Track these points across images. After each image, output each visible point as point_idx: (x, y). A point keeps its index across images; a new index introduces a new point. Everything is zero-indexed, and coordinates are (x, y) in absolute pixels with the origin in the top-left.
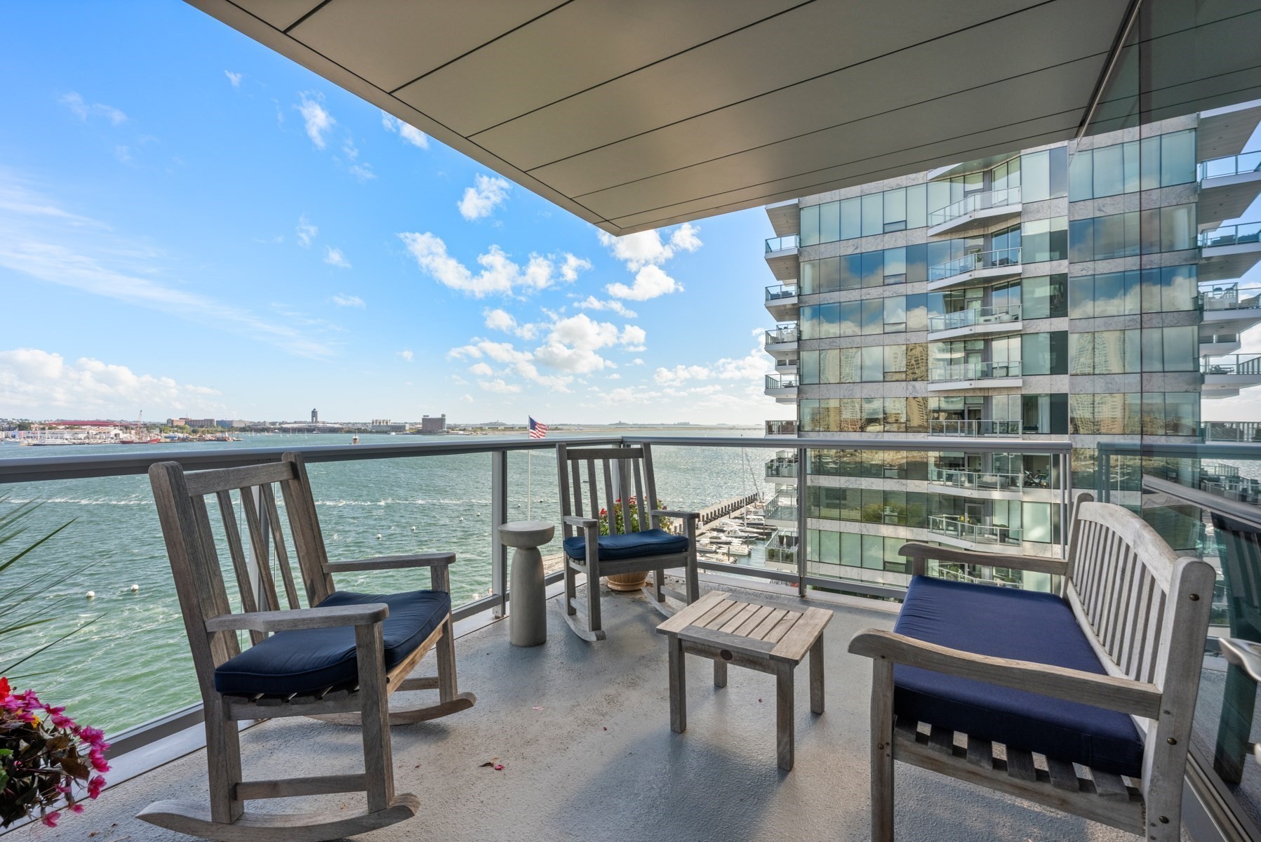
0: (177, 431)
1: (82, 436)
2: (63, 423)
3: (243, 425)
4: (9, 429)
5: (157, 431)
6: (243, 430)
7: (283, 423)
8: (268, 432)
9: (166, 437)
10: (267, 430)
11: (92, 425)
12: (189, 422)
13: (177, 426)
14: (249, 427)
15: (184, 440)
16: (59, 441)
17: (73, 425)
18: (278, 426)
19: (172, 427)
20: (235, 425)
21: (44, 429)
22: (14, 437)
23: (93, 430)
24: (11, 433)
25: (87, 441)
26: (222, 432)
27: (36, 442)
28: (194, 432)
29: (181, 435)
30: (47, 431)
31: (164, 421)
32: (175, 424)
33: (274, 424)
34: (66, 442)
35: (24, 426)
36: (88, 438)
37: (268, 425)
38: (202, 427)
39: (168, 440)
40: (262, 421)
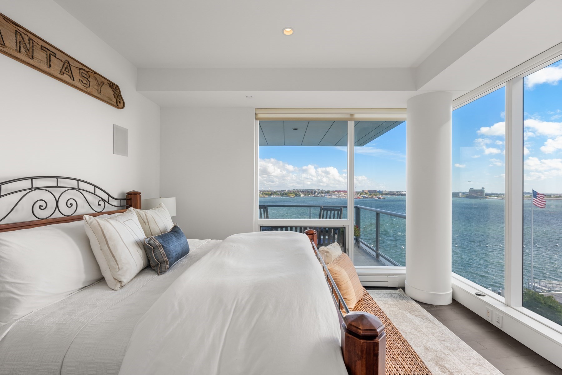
0: (365, 195)
1: (341, 195)
2: (336, 191)
3: (386, 193)
4: (325, 193)
5: (359, 194)
6: (386, 194)
7: (401, 192)
8: (395, 195)
9: (362, 197)
10: (395, 194)
11: (343, 192)
12: (369, 191)
13: (365, 193)
14: (388, 193)
15: (367, 198)
16: (335, 197)
17: (339, 192)
18: (399, 193)
19: (364, 193)
20: (384, 192)
21: (332, 193)
22: (326, 195)
23: (343, 194)
24: (326, 194)
25: (341, 197)
26: (379, 195)
27: (330, 197)
28: (370, 195)
29: (366, 196)
30: (333, 194)
31: (362, 191)
32: (365, 192)
33: (397, 192)
34: (337, 197)
35: (328, 192)
36: (342, 196)
37: (395, 193)
38: (373, 193)
39: (362, 198)
40: (393, 191)
